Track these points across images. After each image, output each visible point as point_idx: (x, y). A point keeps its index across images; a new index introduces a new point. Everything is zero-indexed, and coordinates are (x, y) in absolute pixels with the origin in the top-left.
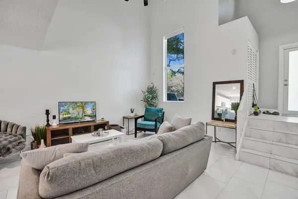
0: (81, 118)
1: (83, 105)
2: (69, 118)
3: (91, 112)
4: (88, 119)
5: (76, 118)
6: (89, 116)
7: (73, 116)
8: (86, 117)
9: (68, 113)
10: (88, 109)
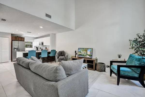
0: (85, 56)
1: (86, 50)
2: (81, 54)
3: (90, 54)
4: (88, 57)
5: (83, 55)
6: (89, 55)
7: (82, 54)
8: (87, 56)
9: (81, 53)
10: (88, 51)
